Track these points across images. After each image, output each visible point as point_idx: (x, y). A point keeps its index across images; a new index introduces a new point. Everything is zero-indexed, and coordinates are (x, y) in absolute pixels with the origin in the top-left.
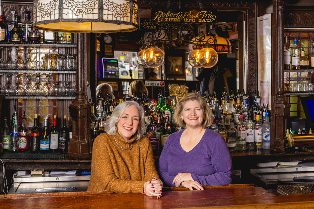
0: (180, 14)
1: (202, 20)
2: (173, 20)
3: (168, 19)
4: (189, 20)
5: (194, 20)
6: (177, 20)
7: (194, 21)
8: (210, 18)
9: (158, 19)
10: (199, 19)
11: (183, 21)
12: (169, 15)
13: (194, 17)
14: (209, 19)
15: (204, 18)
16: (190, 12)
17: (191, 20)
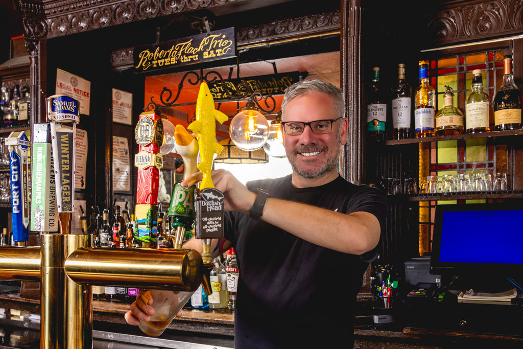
0: (175, 50)
1: (209, 54)
2: (165, 62)
3: (156, 62)
4: (188, 59)
5: (197, 56)
6: (170, 62)
7: (197, 59)
8: (222, 48)
9: (143, 65)
10: (205, 53)
11: (179, 61)
12: (158, 55)
13: (196, 51)
14: (220, 50)
15: (211, 50)
16: (189, 43)
17: (191, 57)
